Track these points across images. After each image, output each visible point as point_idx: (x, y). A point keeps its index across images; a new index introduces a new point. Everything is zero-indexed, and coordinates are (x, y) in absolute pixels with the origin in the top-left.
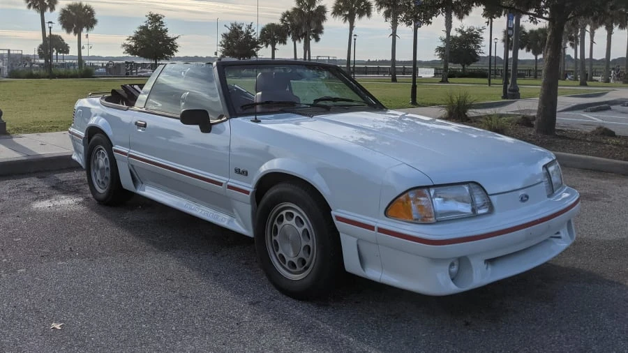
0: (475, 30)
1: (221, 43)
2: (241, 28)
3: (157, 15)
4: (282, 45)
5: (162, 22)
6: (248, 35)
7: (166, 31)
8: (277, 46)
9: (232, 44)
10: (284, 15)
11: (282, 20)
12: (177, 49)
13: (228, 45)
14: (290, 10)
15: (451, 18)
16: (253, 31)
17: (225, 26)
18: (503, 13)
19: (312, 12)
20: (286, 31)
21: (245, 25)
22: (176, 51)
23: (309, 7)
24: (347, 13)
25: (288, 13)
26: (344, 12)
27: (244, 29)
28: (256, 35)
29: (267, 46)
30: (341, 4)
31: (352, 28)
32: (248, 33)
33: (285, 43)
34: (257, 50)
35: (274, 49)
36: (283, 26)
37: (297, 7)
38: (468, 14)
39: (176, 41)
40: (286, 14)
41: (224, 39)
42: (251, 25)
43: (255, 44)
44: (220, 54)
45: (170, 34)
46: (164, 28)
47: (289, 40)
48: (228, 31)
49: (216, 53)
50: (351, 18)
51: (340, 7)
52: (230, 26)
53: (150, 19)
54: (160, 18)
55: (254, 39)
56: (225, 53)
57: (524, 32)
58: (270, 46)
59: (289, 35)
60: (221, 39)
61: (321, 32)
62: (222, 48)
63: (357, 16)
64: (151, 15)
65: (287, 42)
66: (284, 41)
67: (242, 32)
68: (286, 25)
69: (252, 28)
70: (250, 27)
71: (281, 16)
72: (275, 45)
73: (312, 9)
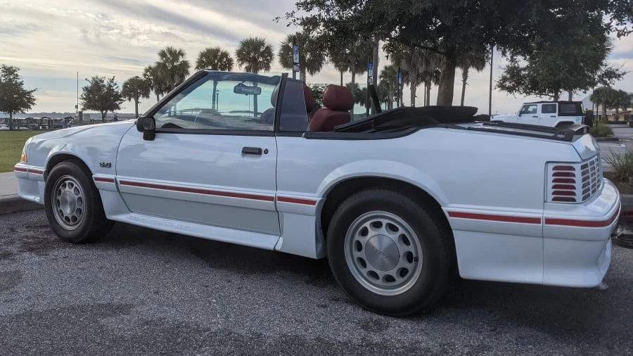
0: (320, 87)
1: (82, 96)
2: (103, 82)
3: (11, 68)
4: (145, 99)
5: (17, 75)
6: (110, 88)
7: (21, 84)
8: (140, 99)
9: (94, 97)
10: (147, 70)
11: (145, 75)
12: (35, 102)
13: (90, 98)
14: (153, 65)
15: (305, 73)
16: (116, 84)
17: (86, 79)
18: (349, 69)
19: (176, 66)
20: (149, 85)
21: (107, 79)
22: (33, 104)
23: (172, 62)
24: (210, 68)
25: (150, 68)
26: (207, 67)
27: (105, 83)
28: (119, 89)
29: (130, 100)
30: (204, 60)
32: (110, 86)
33: (148, 97)
34: (120, 103)
35: (137, 103)
36: (146, 81)
37: (161, 61)
38: (319, 71)
39: (33, 94)
40: (149, 70)
41: (85, 92)
42: (113, 79)
43: (117, 97)
44: (80, 107)
45: (26, 87)
46: (19, 81)
47: (153, 94)
48: (90, 85)
49: (77, 107)
51: (203, 62)
52: (91, 79)
53: (4, 72)
54: (15, 71)
55: (117, 92)
56: (87, 107)
57: (359, 90)
58: (133, 100)
59: (152, 89)
60: (81, 92)
62: (83, 101)
64: (4, 68)
65: (150, 96)
66: (146, 95)
67: (104, 86)
68: (149, 79)
69: (115, 82)
70: (112, 81)
71: (143, 71)
72: (138, 99)
73: (175, 64)
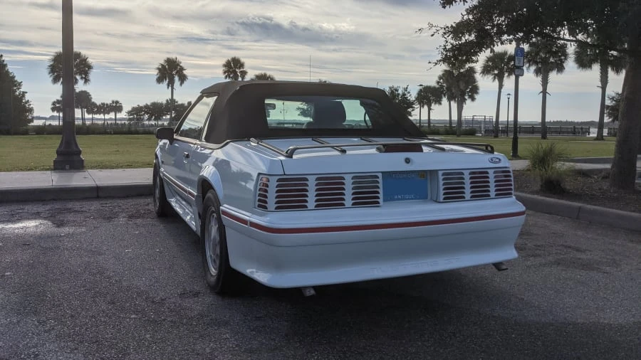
2: (397, 91)
4: (437, 105)
6: (404, 97)
8: (433, 106)
10: (440, 78)
11: (438, 82)
15: (607, 73)
16: (409, 93)
19: (463, 73)
20: (442, 92)
21: (401, 88)
23: (459, 69)
24: (496, 72)
26: (493, 71)
27: (400, 92)
28: (412, 96)
29: (423, 107)
30: (491, 64)
31: (501, 86)
32: (404, 95)
33: (440, 104)
34: (412, 111)
35: (430, 109)
36: (438, 88)
37: (448, 69)
40: (442, 77)
43: (410, 105)
47: (445, 101)
50: (500, 77)
51: (489, 66)
55: (410, 100)
58: (426, 107)
59: (445, 96)
61: (477, 93)
63: (506, 74)
65: (442, 102)
66: (439, 102)
67: (399, 94)
68: (442, 87)
69: (408, 90)
70: (406, 89)
71: (437, 79)
72: (431, 105)
73: (462, 71)
